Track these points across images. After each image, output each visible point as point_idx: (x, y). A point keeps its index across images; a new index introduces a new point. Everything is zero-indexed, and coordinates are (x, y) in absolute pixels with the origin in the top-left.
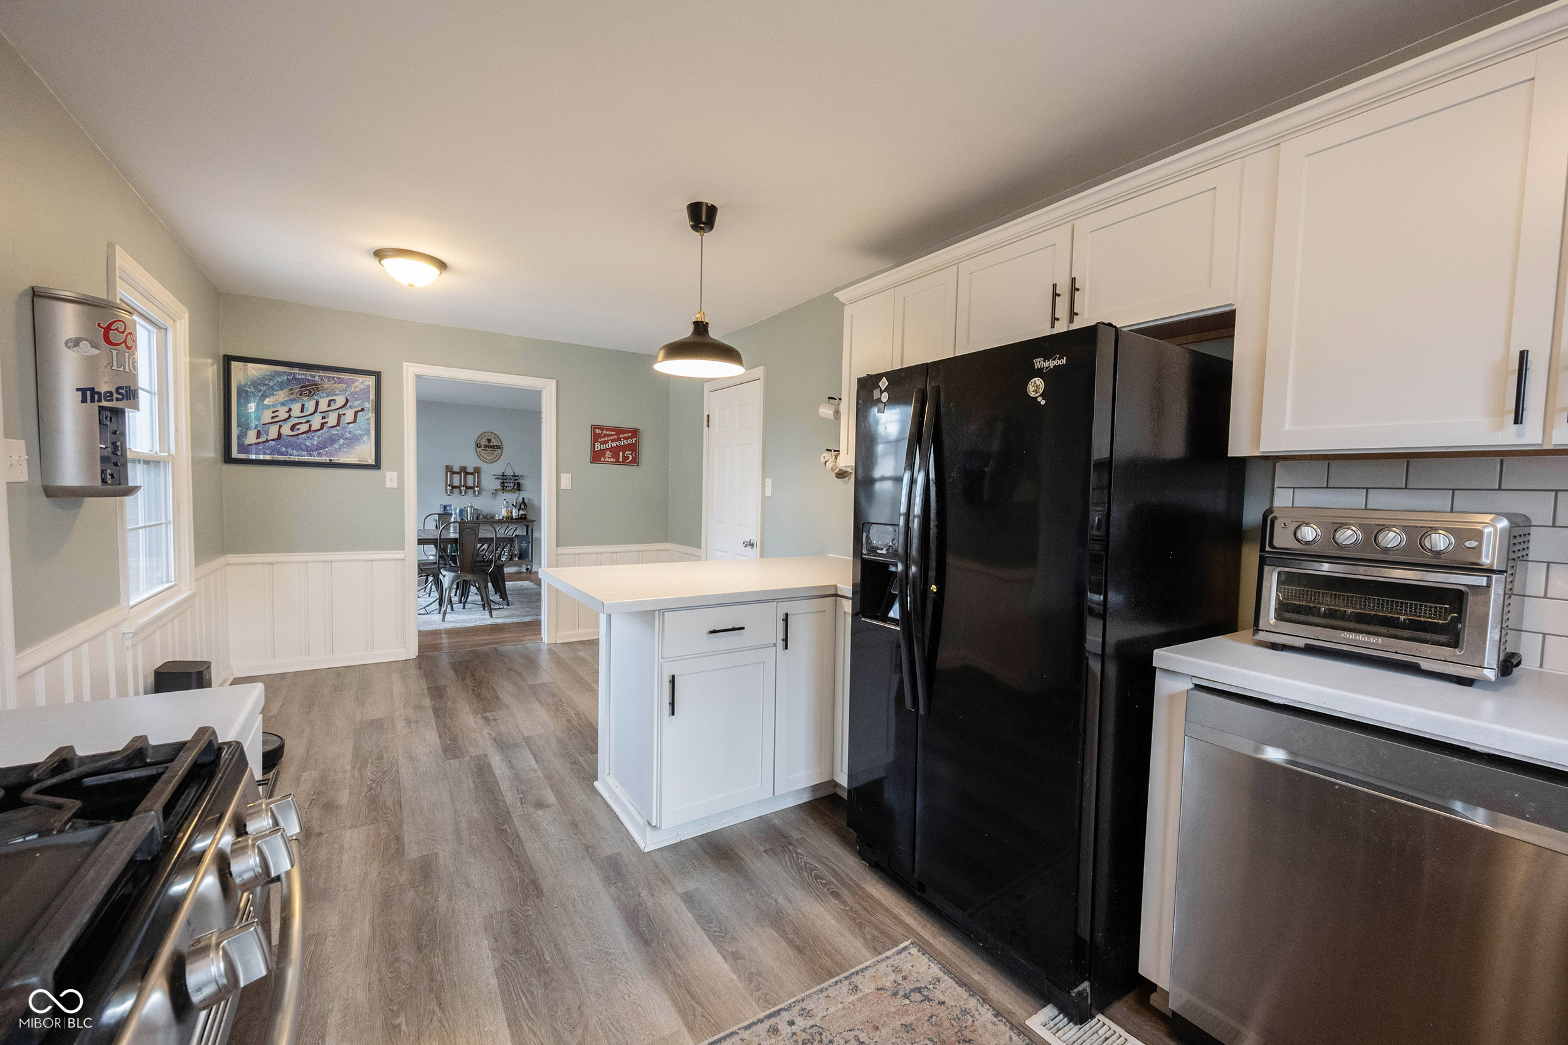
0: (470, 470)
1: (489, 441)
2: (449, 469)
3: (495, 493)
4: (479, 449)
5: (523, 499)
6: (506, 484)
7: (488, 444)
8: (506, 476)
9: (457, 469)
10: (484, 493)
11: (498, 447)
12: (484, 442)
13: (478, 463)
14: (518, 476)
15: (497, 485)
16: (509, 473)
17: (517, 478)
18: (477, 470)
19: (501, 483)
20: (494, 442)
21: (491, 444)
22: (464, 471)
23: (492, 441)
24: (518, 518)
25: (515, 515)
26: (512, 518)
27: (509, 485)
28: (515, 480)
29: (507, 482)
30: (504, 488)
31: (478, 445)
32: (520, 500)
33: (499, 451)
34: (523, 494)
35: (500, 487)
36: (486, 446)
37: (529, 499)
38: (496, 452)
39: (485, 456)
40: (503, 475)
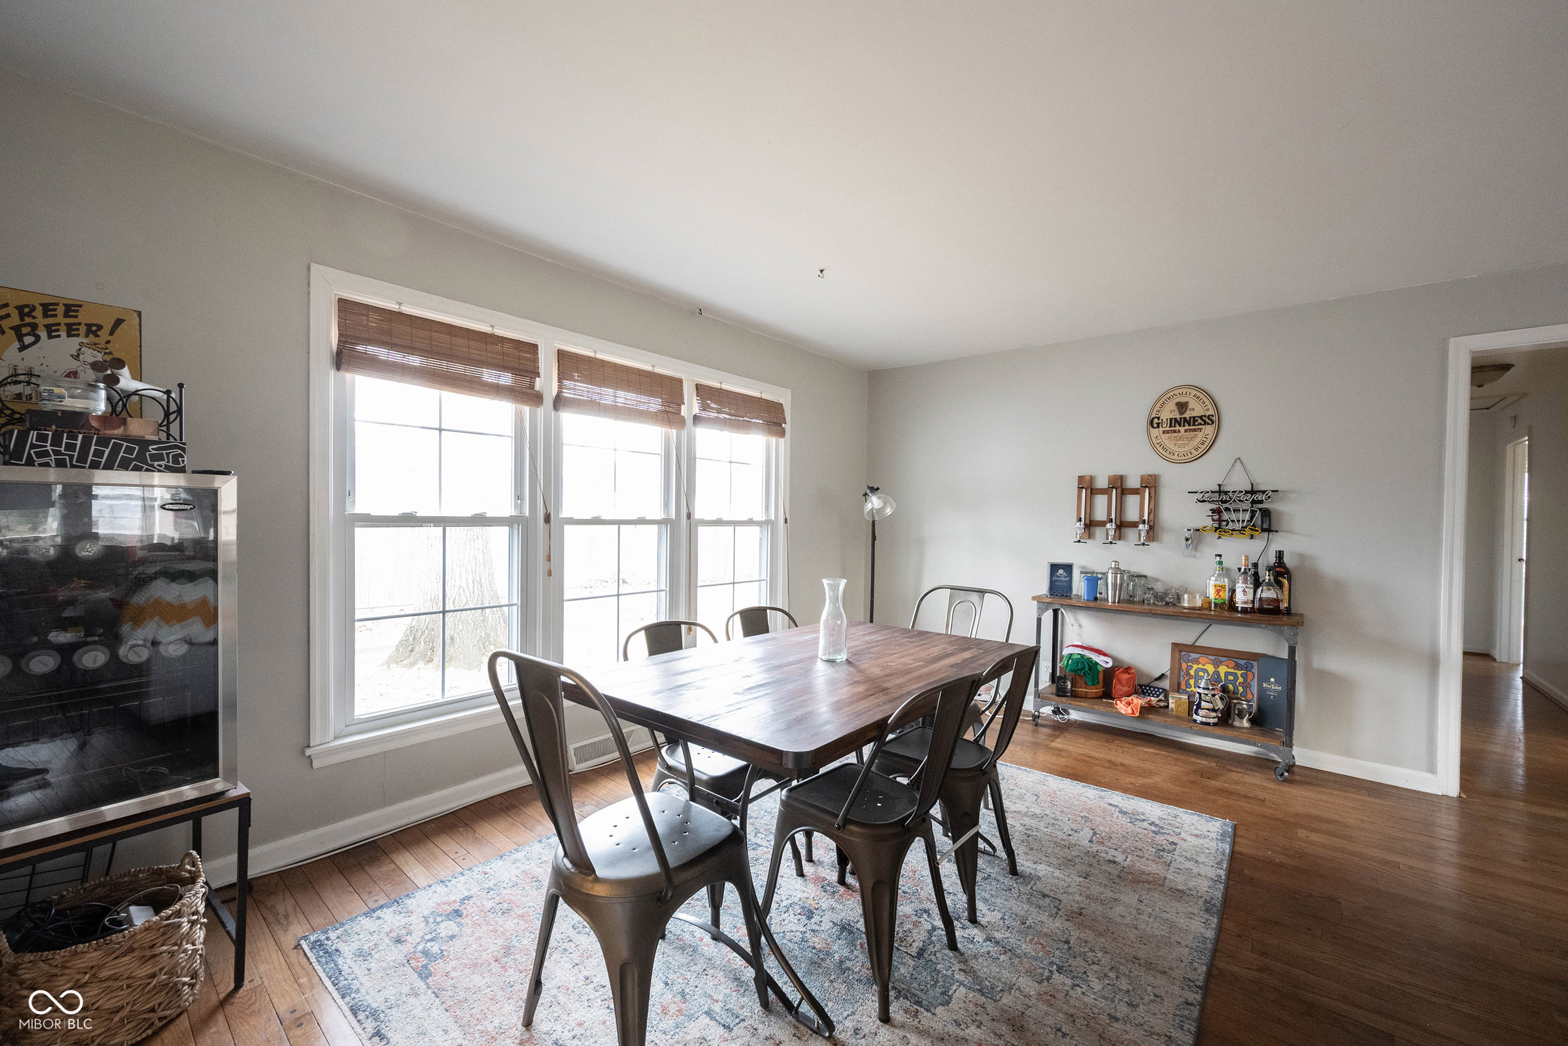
0: (1133, 482)
1: (1182, 407)
2: (1087, 486)
3: (1194, 538)
4: (1155, 432)
5: (1280, 555)
6: (1225, 516)
7: (1178, 417)
8: (1226, 493)
9: (1102, 483)
10: (1166, 537)
11: (1207, 420)
12: (1169, 412)
13: (1152, 464)
14: (1264, 492)
15: (1202, 516)
16: (1238, 483)
17: (1260, 497)
18: (1151, 484)
19: (1213, 511)
20: (1196, 409)
21: (1187, 415)
22: (1119, 487)
23: (1191, 406)
24: (1252, 610)
25: (1242, 597)
26: (1231, 605)
27: (1234, 516)
28: (1254, 502)
29: (1227, 509)
30: (1220, 528)
31: (1154, 423)
32: (1272, 560)
33: (1209, 430)
34: (1279, 543)
35: (1209, 523)
36: (1174, 422)
37: (1302, 557)
38: (1200, 435)
39: (1171, 446)
40: (1220, 492)
